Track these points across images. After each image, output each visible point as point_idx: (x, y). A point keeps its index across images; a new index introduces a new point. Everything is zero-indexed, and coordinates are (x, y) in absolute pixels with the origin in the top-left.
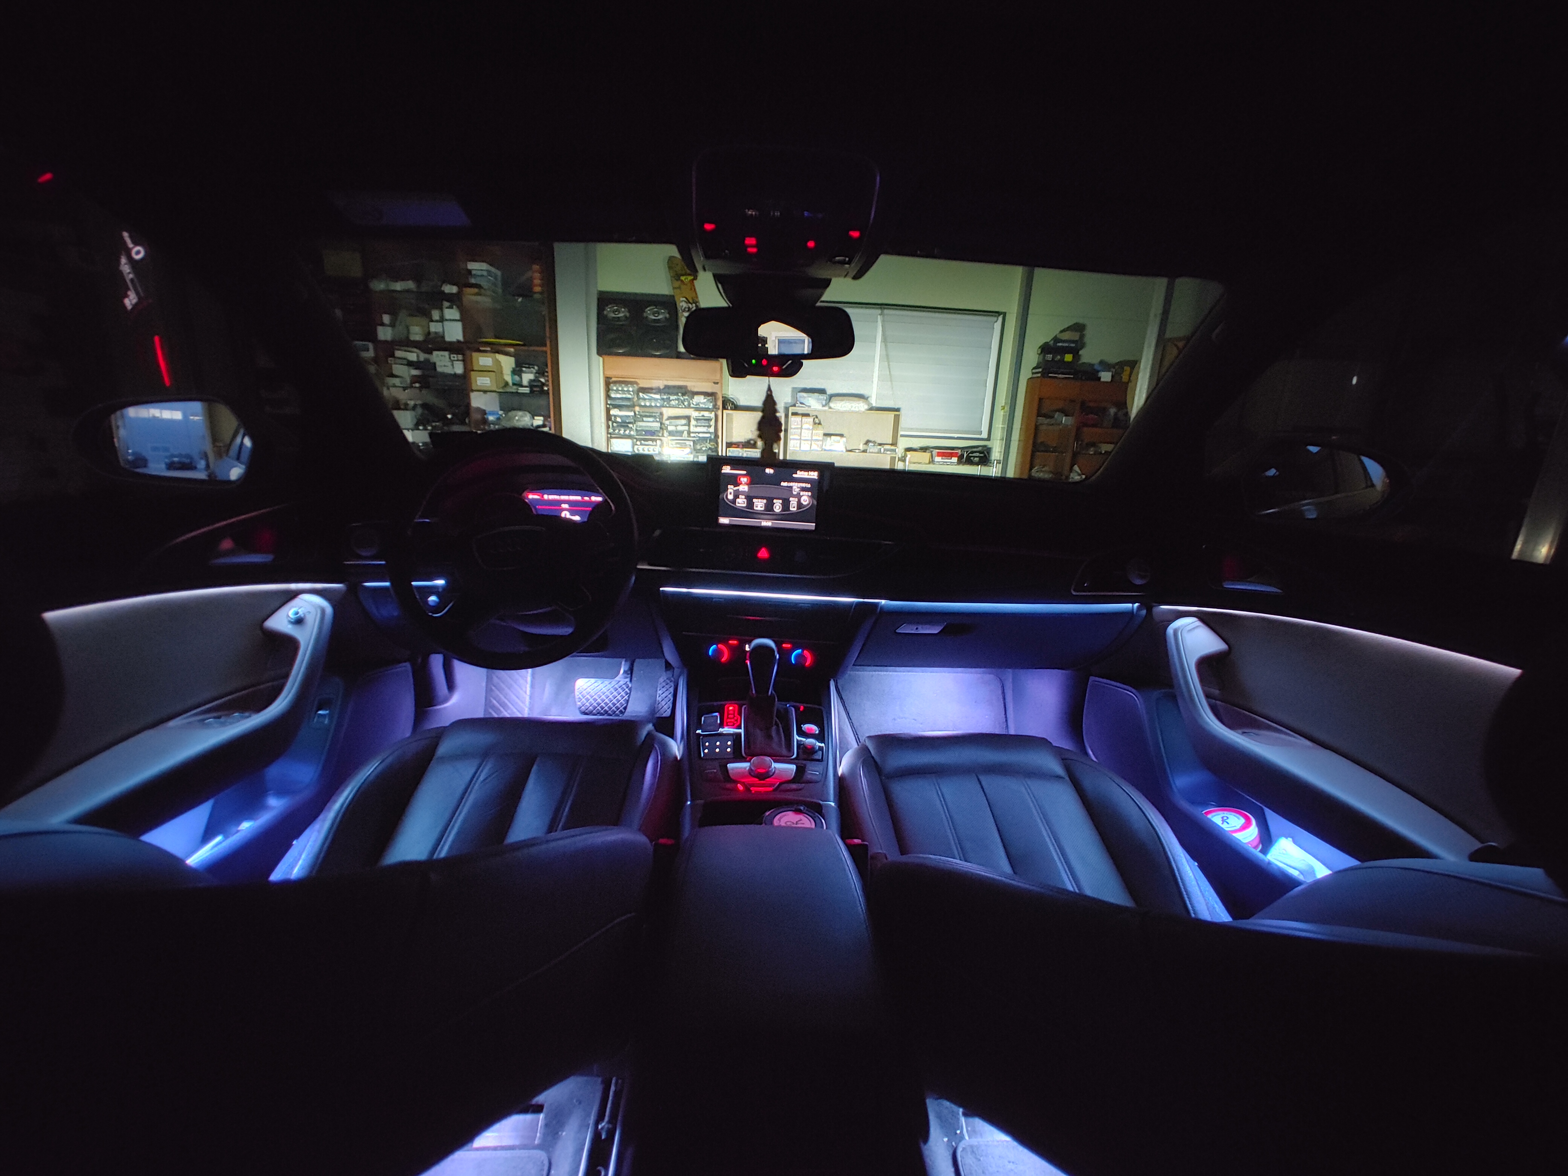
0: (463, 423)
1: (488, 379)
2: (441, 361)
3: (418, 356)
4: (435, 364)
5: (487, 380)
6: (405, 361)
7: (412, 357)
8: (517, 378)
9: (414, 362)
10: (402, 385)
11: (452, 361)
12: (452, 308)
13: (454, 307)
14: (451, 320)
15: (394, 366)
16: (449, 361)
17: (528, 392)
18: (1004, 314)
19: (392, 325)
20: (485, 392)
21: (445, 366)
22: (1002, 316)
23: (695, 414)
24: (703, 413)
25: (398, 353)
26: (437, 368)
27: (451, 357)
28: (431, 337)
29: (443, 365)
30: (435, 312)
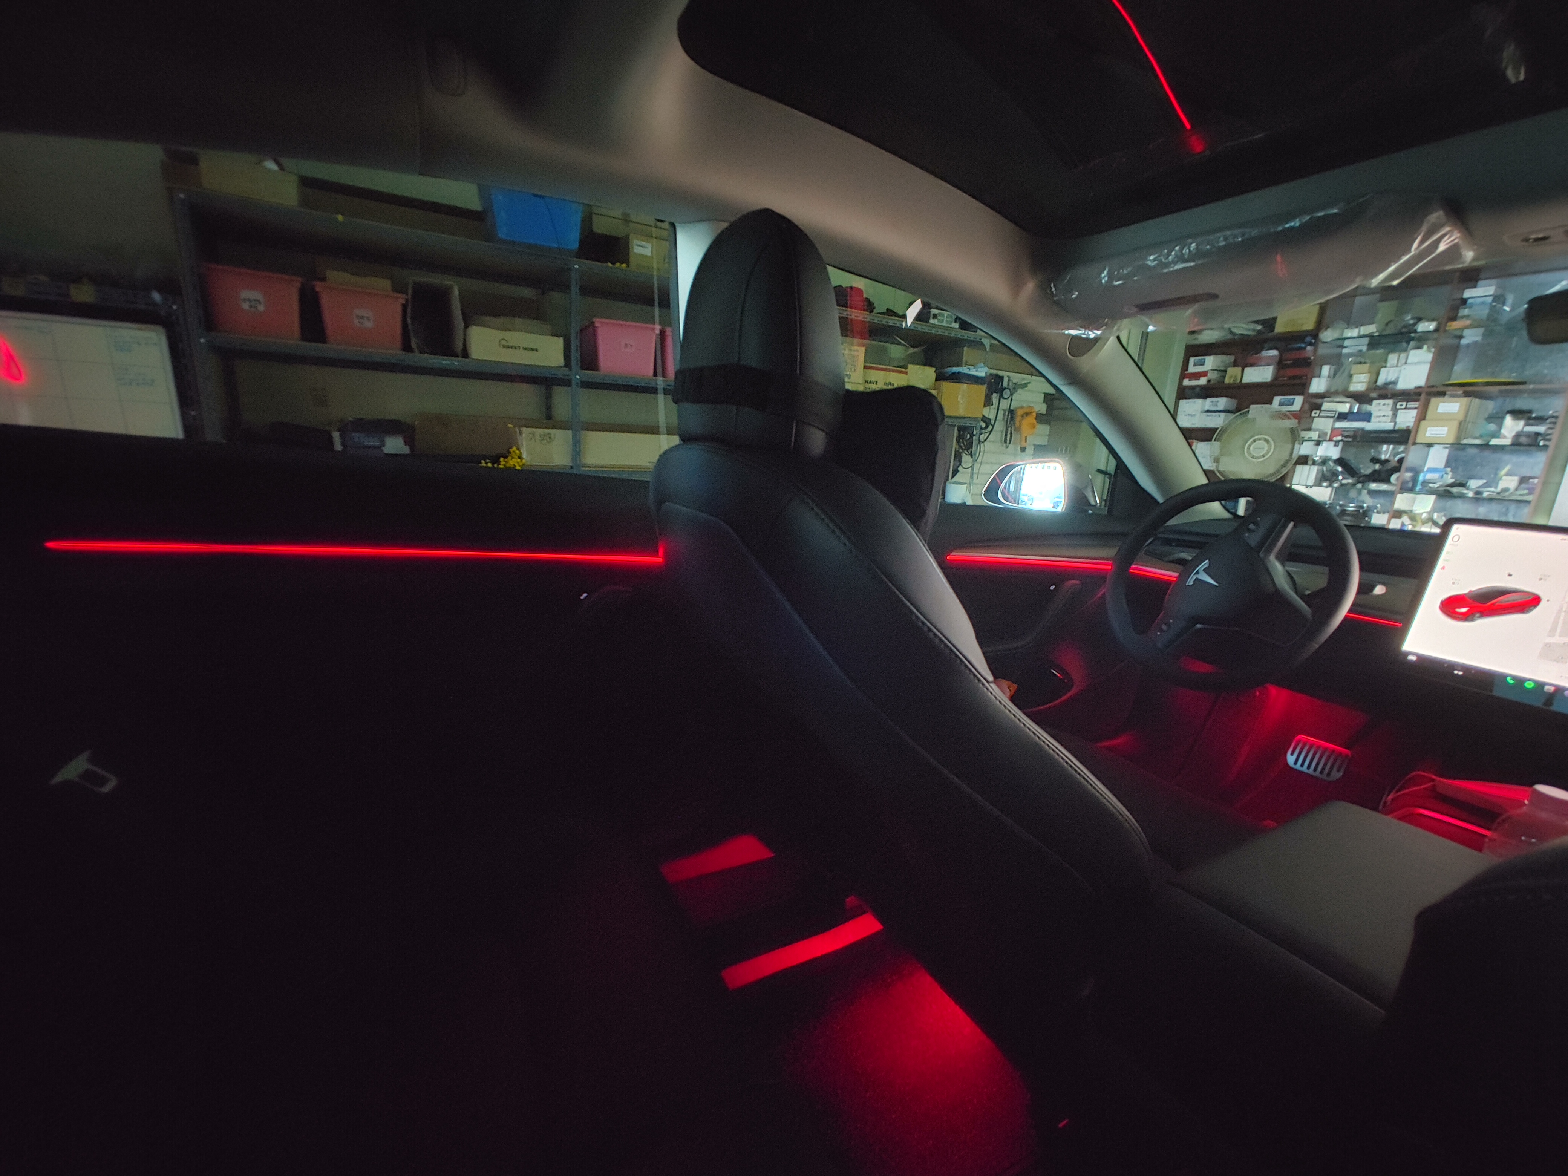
0: (1387, 481)
1: (1445, 428)
2: (1380, 410)
3: (1351, 408)
4: (1371, 413)
5: (1442, 430)
6: (1334, 413)
7: (1345, 408)
8: (1492, 427)
9: (1344, 413)
10: (1320, 439)
11: (1395, 411)
12: (1423, 348)
13: (1426, 346)
14: (1414, 363)
15: (1316, 419)
16: (1391, 410)
17: (1508, 444)
19: (1333, 375)
20: (1430, 445)
21: (1384, 416)
25: (1326, 406)
26: (1373, 419)
27: (1398, 407)
28: (1376, 386)
29: (1382, 415)
30: (1392, 358)
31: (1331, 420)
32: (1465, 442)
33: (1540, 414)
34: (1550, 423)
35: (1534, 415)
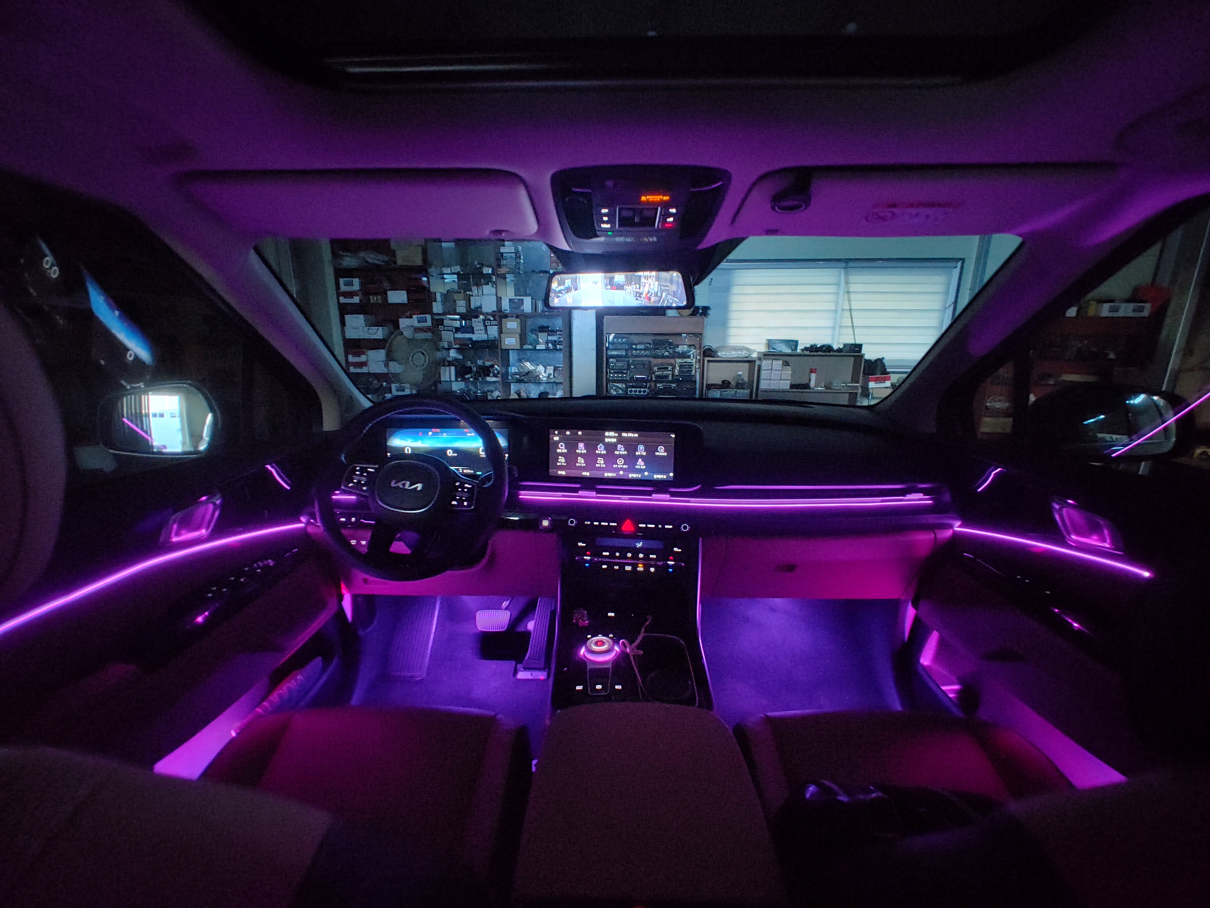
1: (514, 339)
2: (477, 326)
3: (461, 324)
4: (473, 328)
5: (512, 340)
6: (452, 327)
7: (457, 324)
8: (534, 336)
9: (457, 328)
10: (449, 347)
11: (485, 326)
12: (488, 284)
13: (490, 283)
14: (486, 295)
15: (442, 332)
16: (483, 326)
17: (544, 348)
18: (963, 260)
19: (444, 301)
21: (480, 330)
22: (961, 261)
23: (679, 361)
24: (685, 360)
25: (446, 322)
26: (475, 332)
27: (486, 324)
28: (472, 309)
29: (479, 329)
30: (474, 288)
31: (452, 332)
32: (525, 347)
33: (553, 329)
34: (559, 334)
35: (550, 329)
